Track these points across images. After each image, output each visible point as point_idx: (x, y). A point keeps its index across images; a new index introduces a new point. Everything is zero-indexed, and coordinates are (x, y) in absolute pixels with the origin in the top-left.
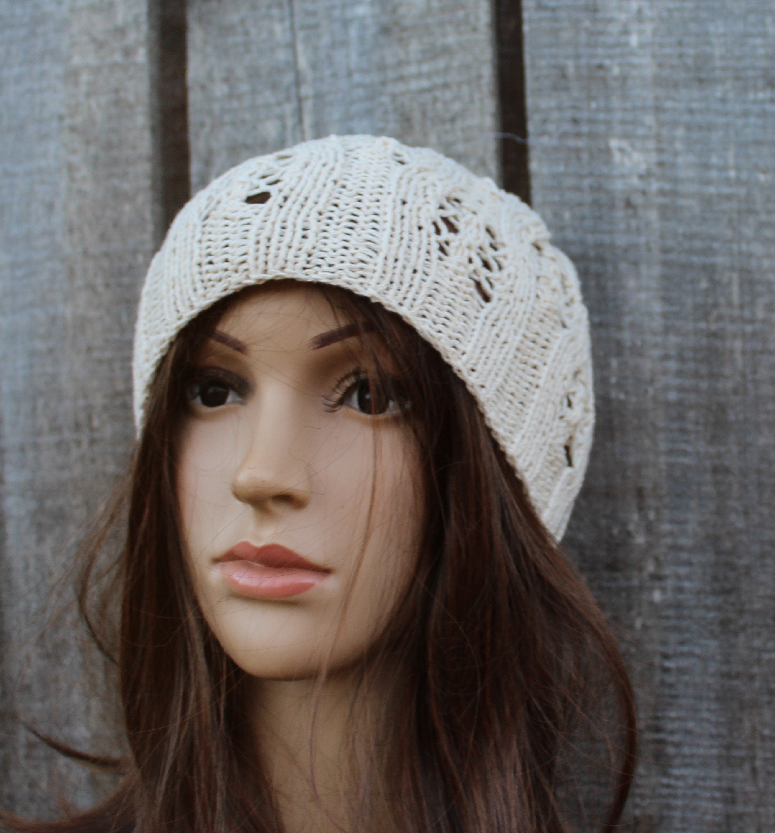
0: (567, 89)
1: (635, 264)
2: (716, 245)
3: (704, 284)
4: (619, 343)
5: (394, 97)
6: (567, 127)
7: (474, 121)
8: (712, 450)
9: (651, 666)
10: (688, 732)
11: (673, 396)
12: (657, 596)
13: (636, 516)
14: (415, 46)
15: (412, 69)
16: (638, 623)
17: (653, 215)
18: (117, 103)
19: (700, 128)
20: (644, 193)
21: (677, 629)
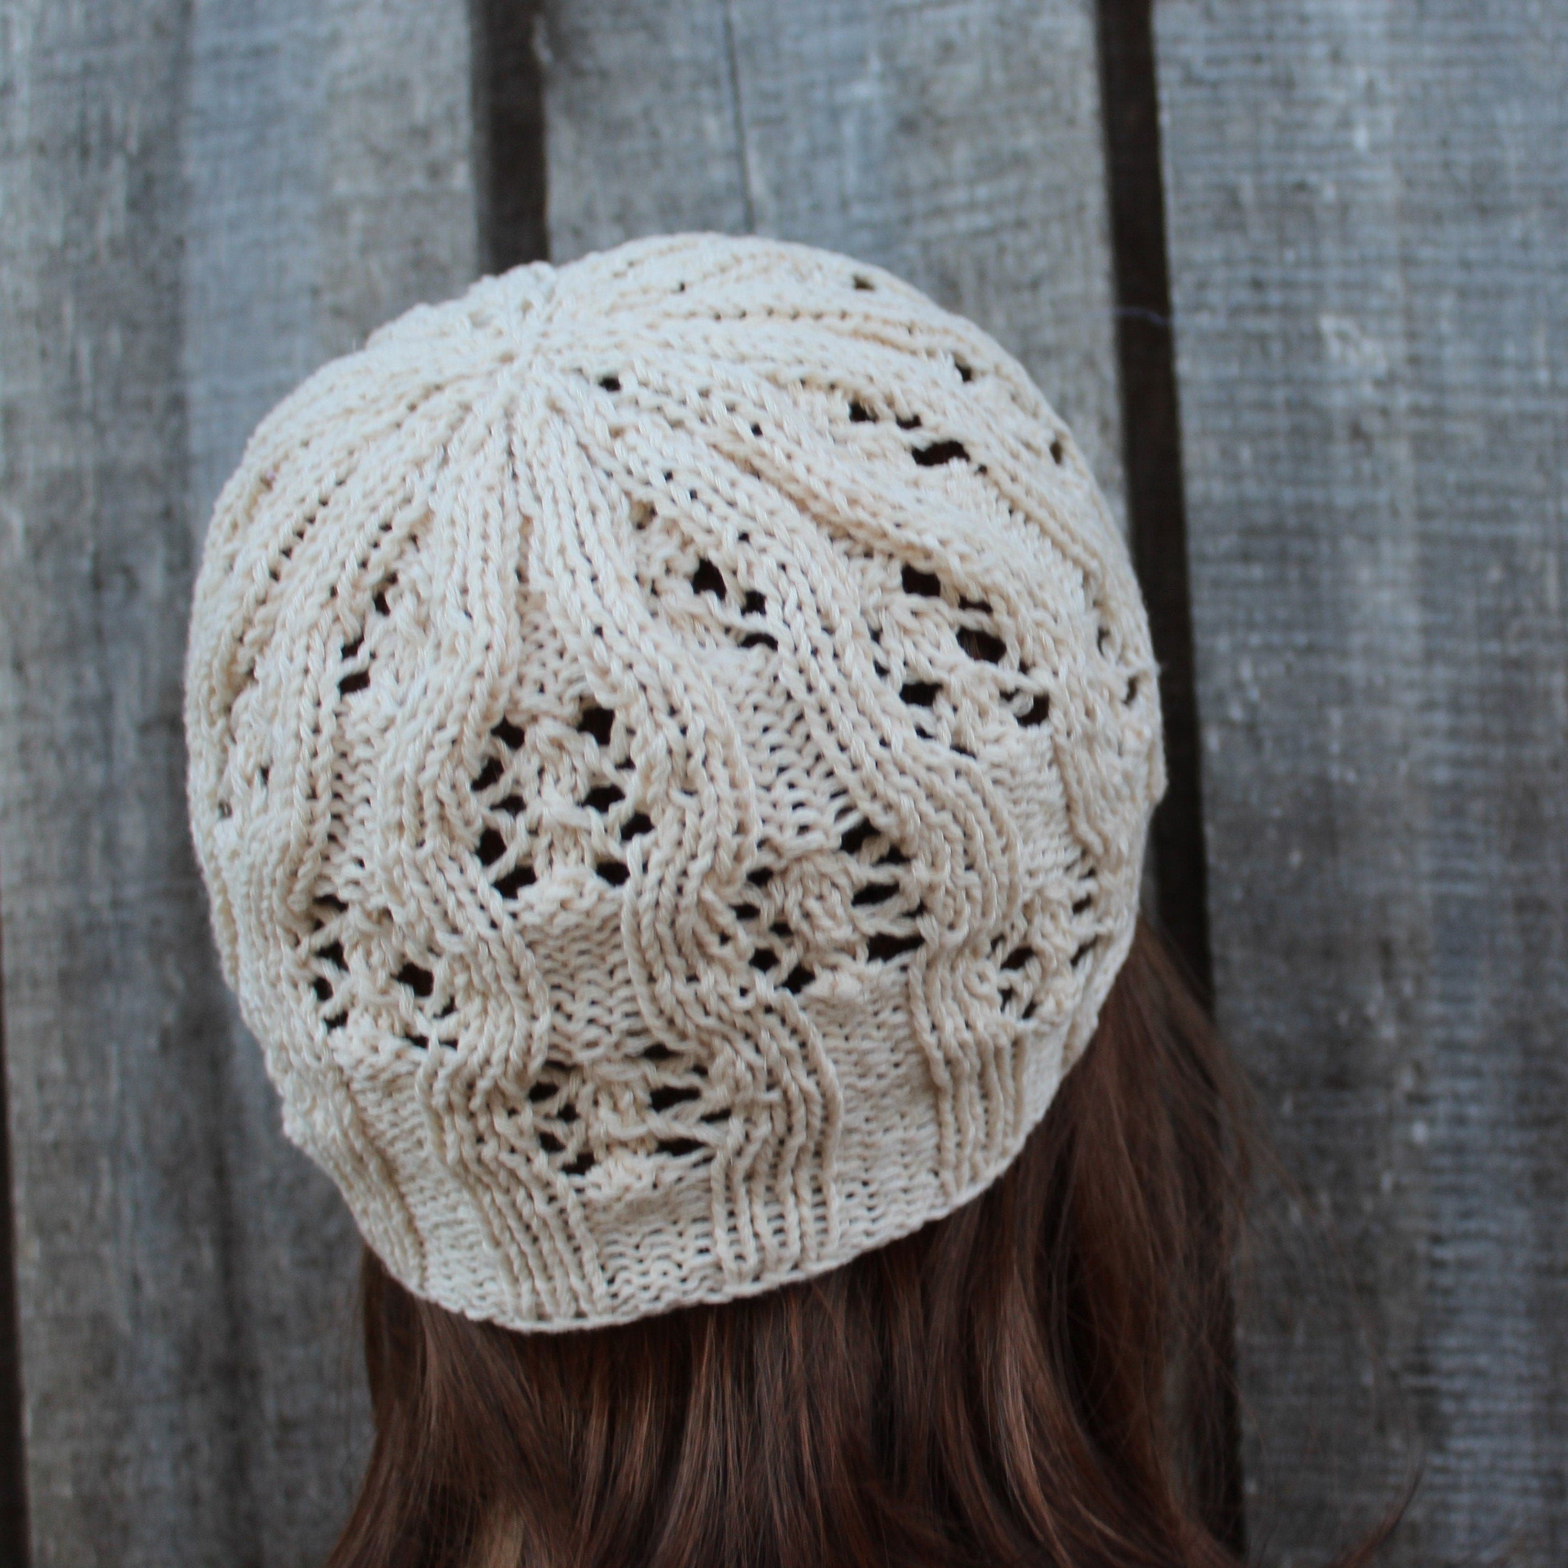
0: (1241, 227)
1: (1371, 539)
2: (1516, 504)
3: (1495, 574)
4: (1344, 682)
5: (926, 245)
6: (1243, 296)
7: (1073, 286)
8: (1515, 870)
9: (1411, 1258)
10: (1478, 1373)
11: (1442, 775)
12: (1420, 1132)
13: (1378, 991)
14: (962, 154)
15: (959, 195)
16: (1387, 1181)
17: (1401, 451)
18: (418, 263)
19: (1484, 293)
20: (1385, 412)
21: (1457, 1191)
